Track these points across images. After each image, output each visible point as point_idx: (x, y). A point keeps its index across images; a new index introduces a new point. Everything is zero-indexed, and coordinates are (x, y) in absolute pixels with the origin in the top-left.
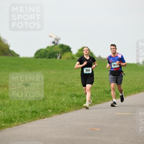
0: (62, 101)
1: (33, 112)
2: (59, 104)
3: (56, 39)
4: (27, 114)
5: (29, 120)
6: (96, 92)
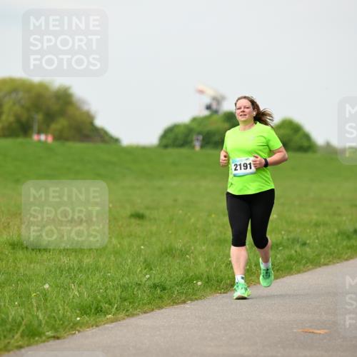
1: (155, 286)
2: (223, 266)
3: (215, 99)
4: (139, 292)
5: (146, 308)
6: (319, 234)
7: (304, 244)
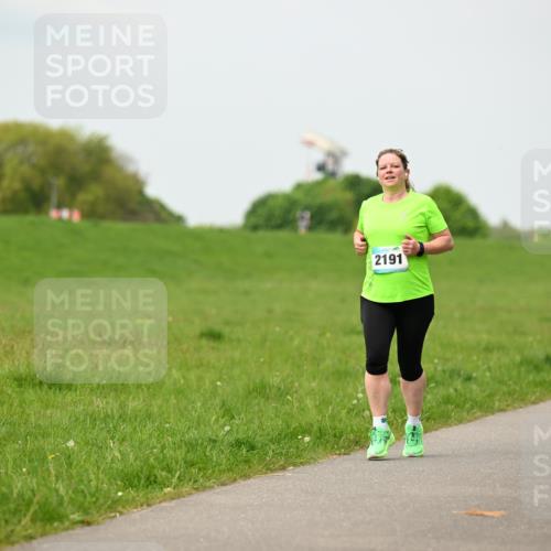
0: (355, 402)
1: (239, 444)
2: (344, 412)
3: (330, 154)
5: (224, 478)
6: (492, 364)
7: (469, 379)
